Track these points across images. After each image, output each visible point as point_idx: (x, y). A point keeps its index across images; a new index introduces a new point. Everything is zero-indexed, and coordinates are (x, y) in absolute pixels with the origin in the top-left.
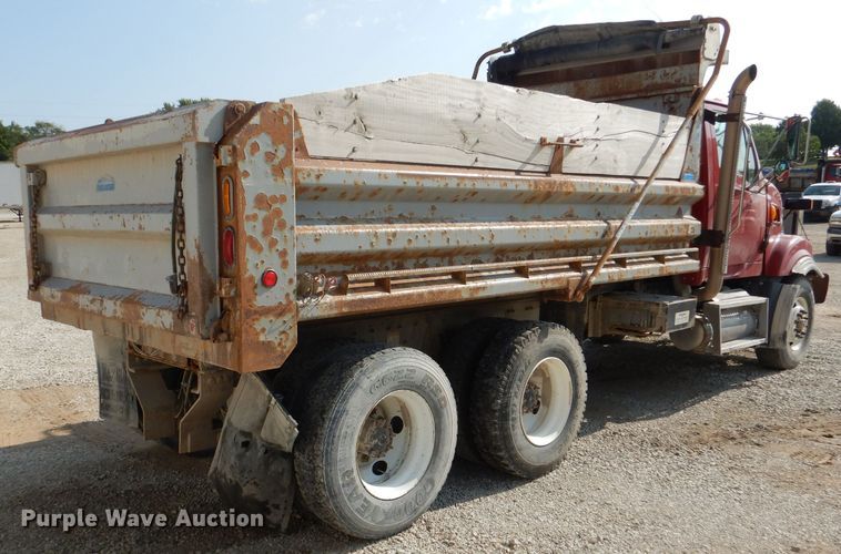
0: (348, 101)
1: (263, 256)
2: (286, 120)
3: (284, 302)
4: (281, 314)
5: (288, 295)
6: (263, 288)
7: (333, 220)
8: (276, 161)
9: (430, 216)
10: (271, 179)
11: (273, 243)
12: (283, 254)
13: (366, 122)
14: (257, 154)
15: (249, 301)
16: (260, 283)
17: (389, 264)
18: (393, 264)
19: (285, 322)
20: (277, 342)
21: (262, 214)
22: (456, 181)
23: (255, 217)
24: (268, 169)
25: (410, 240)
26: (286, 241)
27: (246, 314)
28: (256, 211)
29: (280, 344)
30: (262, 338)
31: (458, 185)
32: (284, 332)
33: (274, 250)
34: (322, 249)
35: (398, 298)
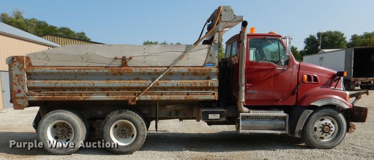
0: (43, 54)
1: (17, 87)
2: (22, 59)
3: (23, 96)
4: (23, 99)
6: (18, 93)
8: (20, 68)
9: (75, 79)
10: (19, 71)
11: (20, 84)
13: (49, 58)
14: (15, 66)
15: (15, 95)
23: (15, 79)
24: (18, 69)
25: (62, 84)
26: (23, 84)
28: (16, 77)
29: (23, 105)
30: (18, 103)
31: (78, 71)
32: (24, 103)
34: (35, 85)
35: (57, 98)
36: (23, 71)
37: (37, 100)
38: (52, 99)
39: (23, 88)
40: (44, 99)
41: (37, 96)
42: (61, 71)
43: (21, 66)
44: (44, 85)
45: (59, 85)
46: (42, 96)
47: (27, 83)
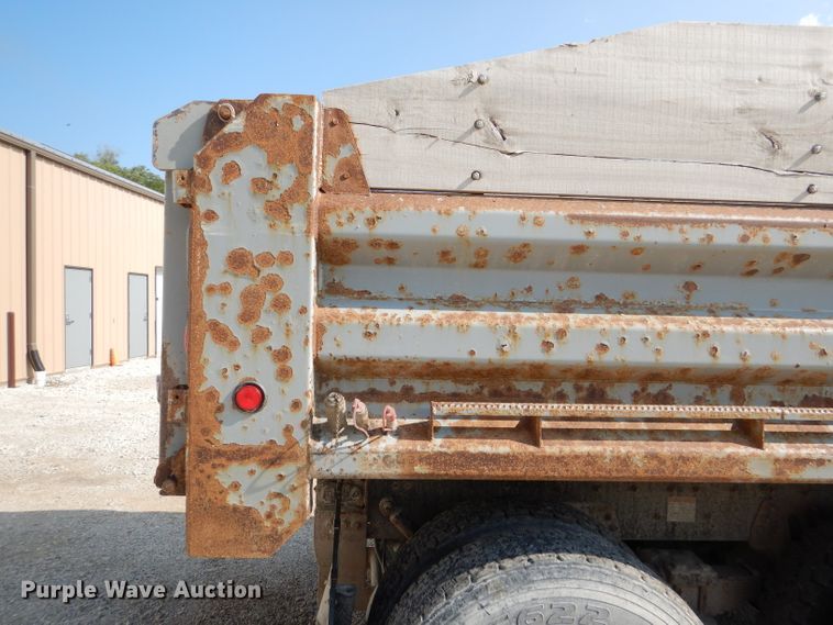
0: (460, 90)
1: (237, 357)
2: (298, 123)
3: (281, 441)
4: (274, 462)
5: (288, 430)
6: (237, 413)
7: (433, 301)
8: (275, 195)
9: (681, 302)
10: (263, 225)
11: (261, 335)
12: (282, 355)
13: (506, 124)
14: (235, 183)
15: (205, 432)
16: (229, 404)
17: (568, 388)
18: (578, 389)
19: (281, 477)
20: (263, 511)
21: (240, 284)
22: (739, 231)
23: (225, 288)
24: (258, 207)
25: (603, 347)
26: (288, 332)
27: (200, 454)
28: (229, 279)
29: (269, 516)
30: (232, 499)
31: (745, 238)
32: (279, 495)
33: (261, 347)
34: (382, 349)
35: (560, 459)
36: (298, 223)
37: (394, 472)
38: (519, 472)
39: (284, 374)
40: (454, 472)
41: (389, 443)
42: (606, 234)
43: (287, 177)
44: (452, 350)
45: (574, 352)
46: (436, 444)
47: (320, 329)
